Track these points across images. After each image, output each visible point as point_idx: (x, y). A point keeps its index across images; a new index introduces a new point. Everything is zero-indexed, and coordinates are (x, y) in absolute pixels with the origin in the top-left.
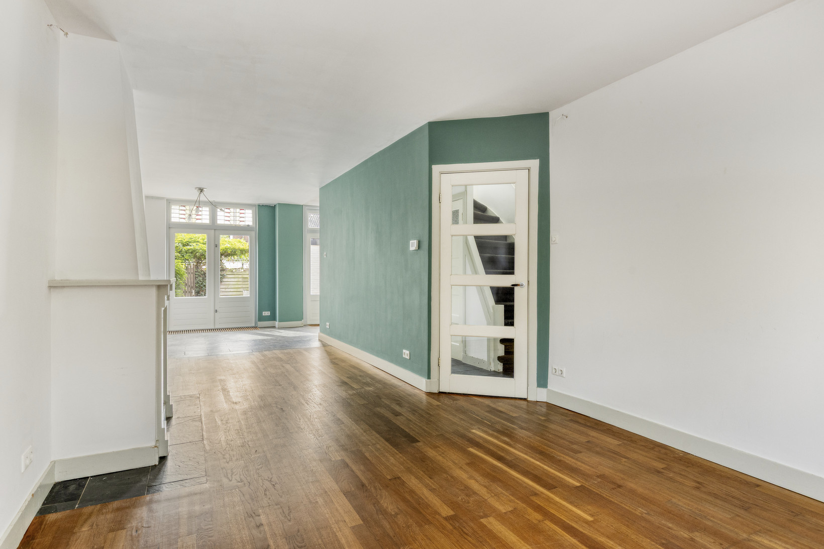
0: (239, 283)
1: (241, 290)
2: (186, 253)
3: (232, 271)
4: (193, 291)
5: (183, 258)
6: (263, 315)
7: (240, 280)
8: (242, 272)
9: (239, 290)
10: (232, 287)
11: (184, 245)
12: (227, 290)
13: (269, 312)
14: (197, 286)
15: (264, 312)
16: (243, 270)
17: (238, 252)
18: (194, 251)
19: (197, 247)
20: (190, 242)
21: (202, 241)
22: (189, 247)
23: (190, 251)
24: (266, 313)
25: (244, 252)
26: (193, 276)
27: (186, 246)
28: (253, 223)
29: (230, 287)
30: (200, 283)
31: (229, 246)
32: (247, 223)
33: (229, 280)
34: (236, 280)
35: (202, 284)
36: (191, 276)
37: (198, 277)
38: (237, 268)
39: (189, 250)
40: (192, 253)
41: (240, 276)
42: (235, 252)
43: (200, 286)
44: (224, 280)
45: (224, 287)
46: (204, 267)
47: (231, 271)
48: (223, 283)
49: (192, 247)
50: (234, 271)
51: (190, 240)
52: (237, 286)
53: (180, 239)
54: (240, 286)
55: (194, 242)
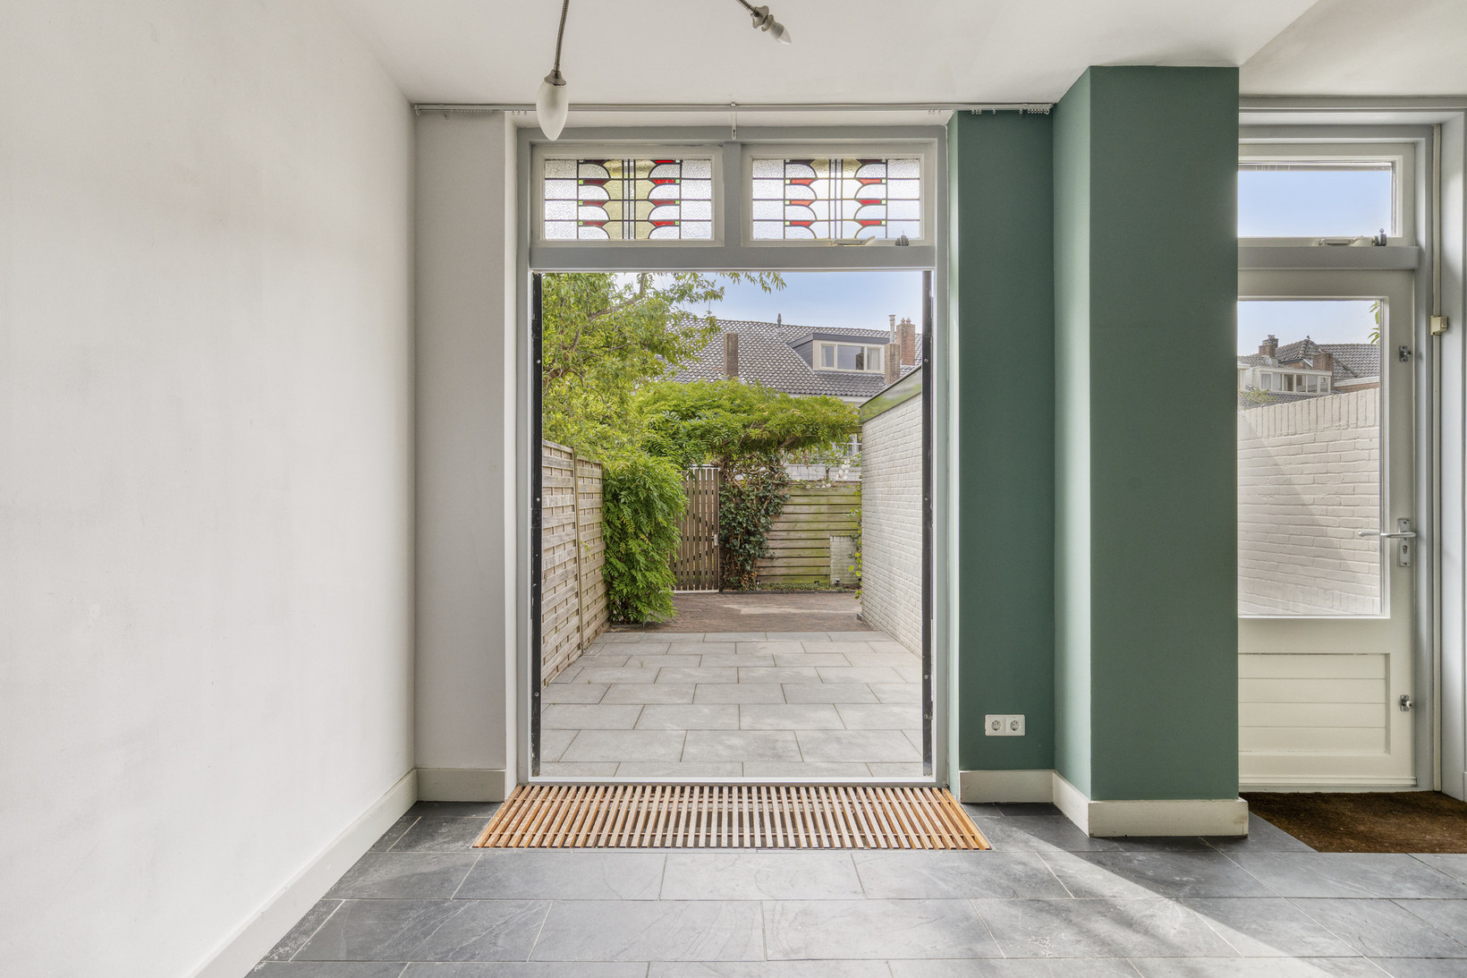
0: (821, 517)
1: (826, 535)
2: (690, 437)
3: (804, 488)
4: (716, 536)
5: (680, 452)
6: (989, 731)
7: (824, 509)
8: (826, 490)
9: (820, 535)
10: (805, 526)
11: (684, 417)
12: (792, 535)
13: (1021, 719)
14: (724, 523)
15: (989, 719)
16: (829, 485)
17: (823, 432)
18: (709, 431)
19: (717, 422)
20: (698, 408)
21: (727, 404)
22: (695, 422)
23: (698, 432)
24: (1005, 725)
25: (839, 431)
26: (716, 499)
27: (691, 418)
28: (927, 228)
29: (799, 526)
30: (730, 516)
31: (798, 413)
32: (895, 232)
33: (798, 510)
34: (813, 509)
35: (734, 519)
36: (709, 499)
37: (724, 503)
38: (815, 479)
39: (695, 429)
40: (702, 437)
41: (823, 500)
42: (815, 432)
43: (730, 524)
44: (786, 509)
45: (785, 526)
46: (739, 477)
47: (802, 486)
48: (783, 518)
49: (703, 422)
50: (808, 486)
51: (700, 403)
52: (815, 526)
53: (675, 402)
54: (822, 526)
55: (711, 407)
